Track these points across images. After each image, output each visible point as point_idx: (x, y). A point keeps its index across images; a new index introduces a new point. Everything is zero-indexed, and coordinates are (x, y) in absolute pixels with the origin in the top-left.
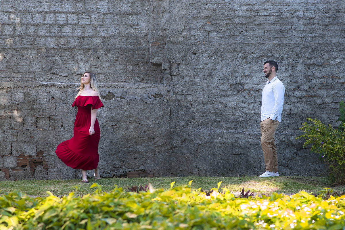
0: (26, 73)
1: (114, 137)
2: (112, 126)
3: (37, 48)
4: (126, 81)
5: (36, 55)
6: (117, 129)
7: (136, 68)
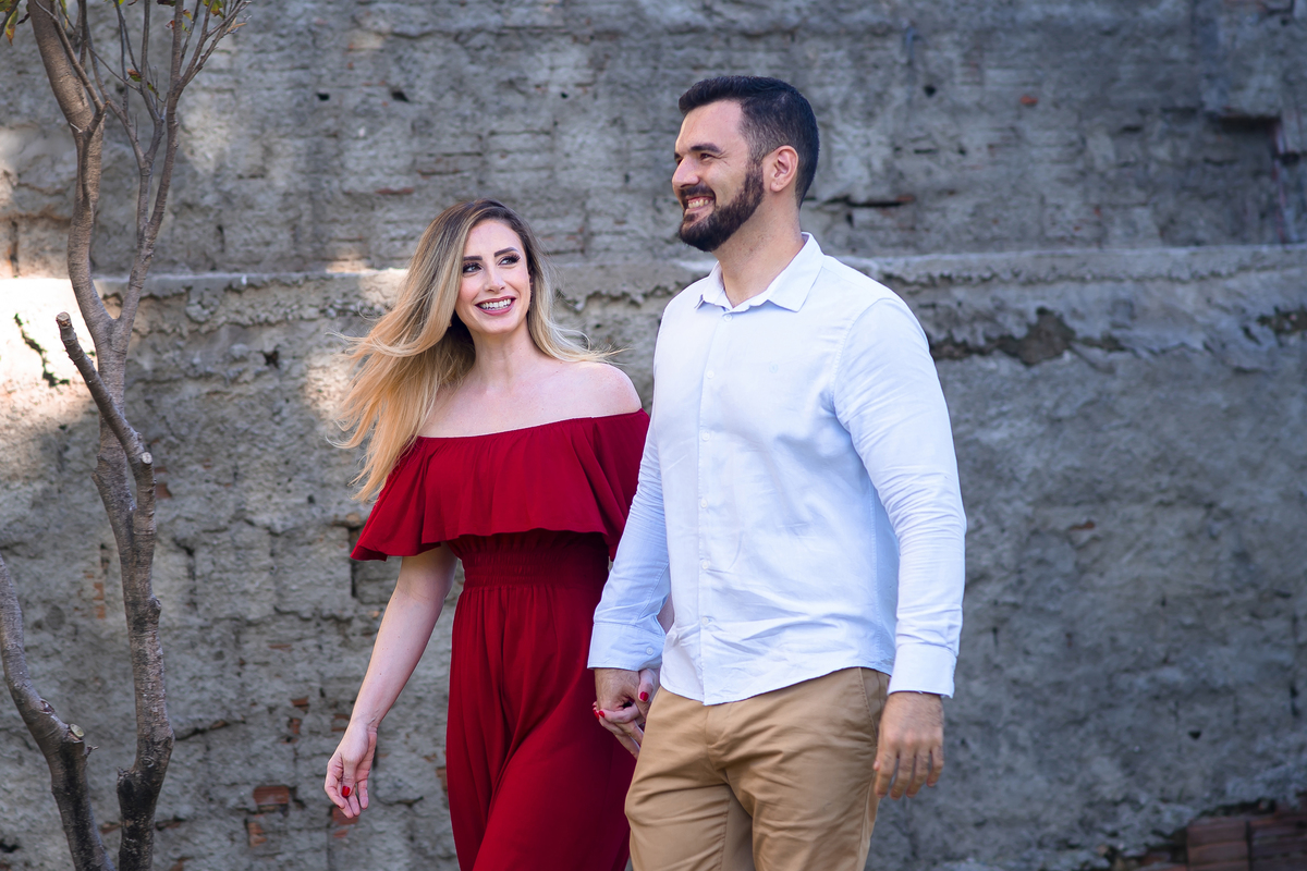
0: (536, 204)
1: (1084, 603)
2: (1067, 536)
3: (589, 31)
4: (1086, 232)
5: (583, 75)
6: (1096, 550)
7: (1133, 148)
